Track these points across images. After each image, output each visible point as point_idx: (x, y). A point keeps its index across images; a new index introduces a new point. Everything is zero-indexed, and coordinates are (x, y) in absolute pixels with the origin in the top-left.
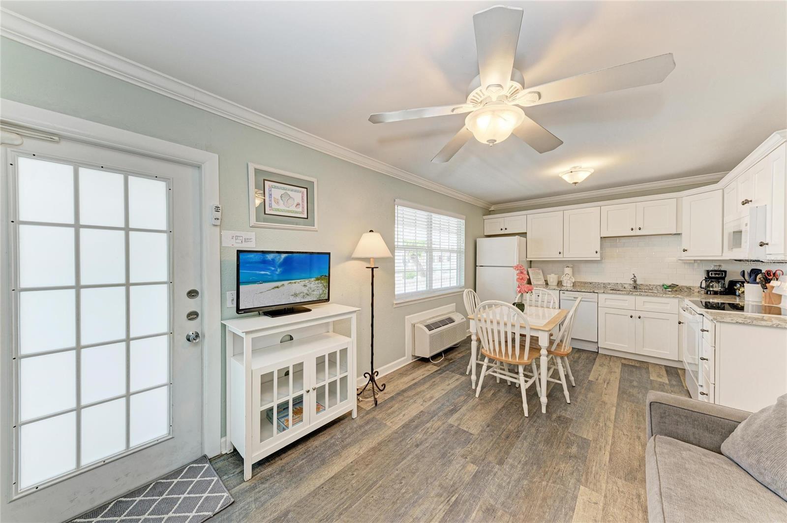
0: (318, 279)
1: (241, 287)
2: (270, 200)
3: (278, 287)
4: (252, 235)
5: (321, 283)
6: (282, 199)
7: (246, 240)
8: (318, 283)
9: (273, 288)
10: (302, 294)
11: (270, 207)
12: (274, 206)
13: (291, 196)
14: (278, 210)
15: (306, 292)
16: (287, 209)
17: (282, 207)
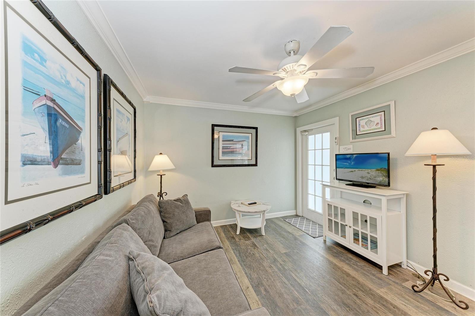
0: (378, 170)
1: (337, 169)
2: (359, 127)
3: (352, 172)
4: (351, 146)
5: (381, 173)
6: (366, 125)
7: (349, 149)
8: (378, 173)
9: (350, 172)
10: (367, 178)
11: (359, 131)
12: (362, 129)
13: (372, 120)
14: (364, 131)
15: (369, 177)
16: (370, 129)
17: (366, 128)
